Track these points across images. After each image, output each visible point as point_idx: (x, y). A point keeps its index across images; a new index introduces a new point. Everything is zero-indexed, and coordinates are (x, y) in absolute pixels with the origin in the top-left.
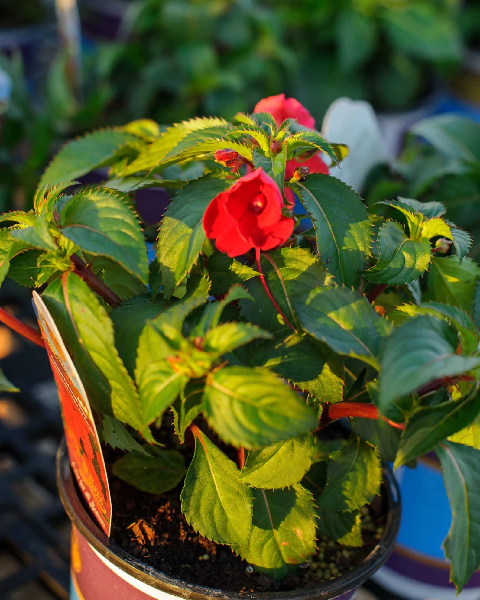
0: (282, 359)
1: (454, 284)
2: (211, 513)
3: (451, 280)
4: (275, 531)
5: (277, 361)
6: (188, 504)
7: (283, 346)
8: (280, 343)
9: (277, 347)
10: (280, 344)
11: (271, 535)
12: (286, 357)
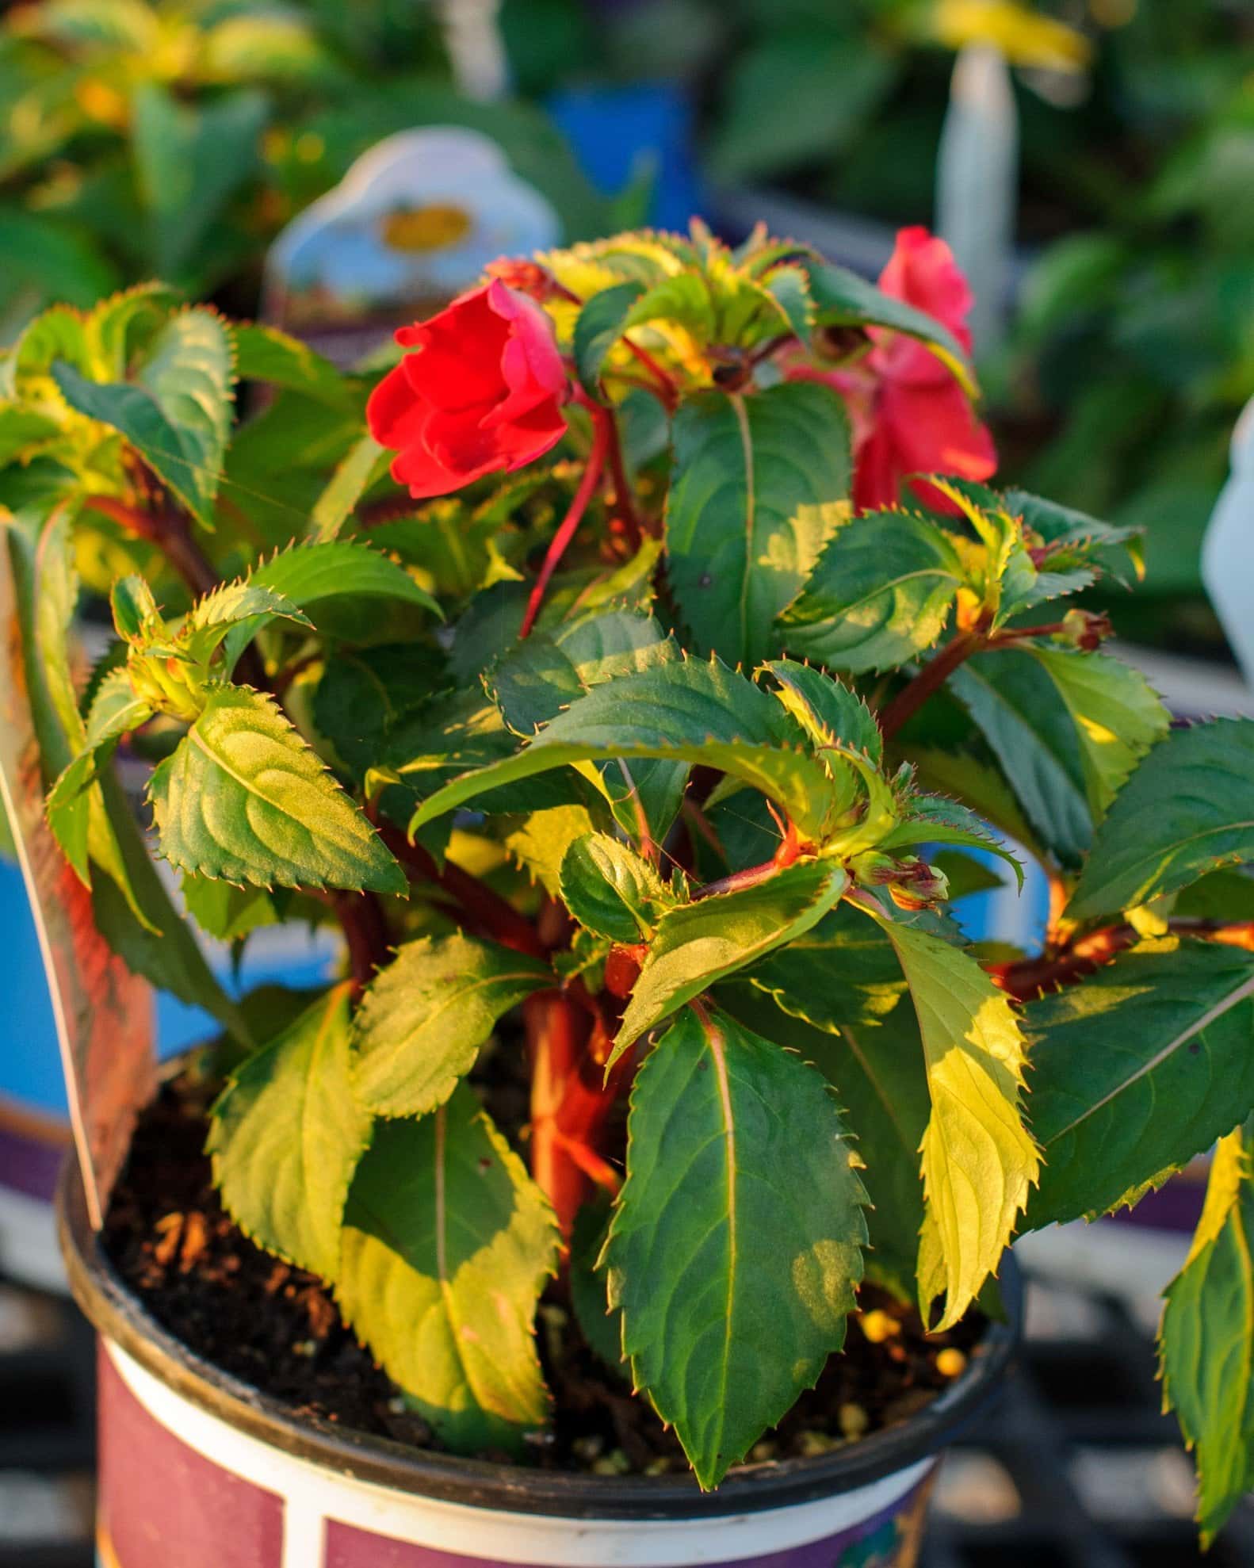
0: (448, 760)
1: (1104, 747)
2: (273, 1169)
3: (1098, 734)
4: (445, 1285)
5: (434, 761)
6: (229, 1134)
7: (463, 731)
8: (458, 722)
9: (448, 730)
10: (458, 726)
11: (438, 1297)
12: (457, 755)
